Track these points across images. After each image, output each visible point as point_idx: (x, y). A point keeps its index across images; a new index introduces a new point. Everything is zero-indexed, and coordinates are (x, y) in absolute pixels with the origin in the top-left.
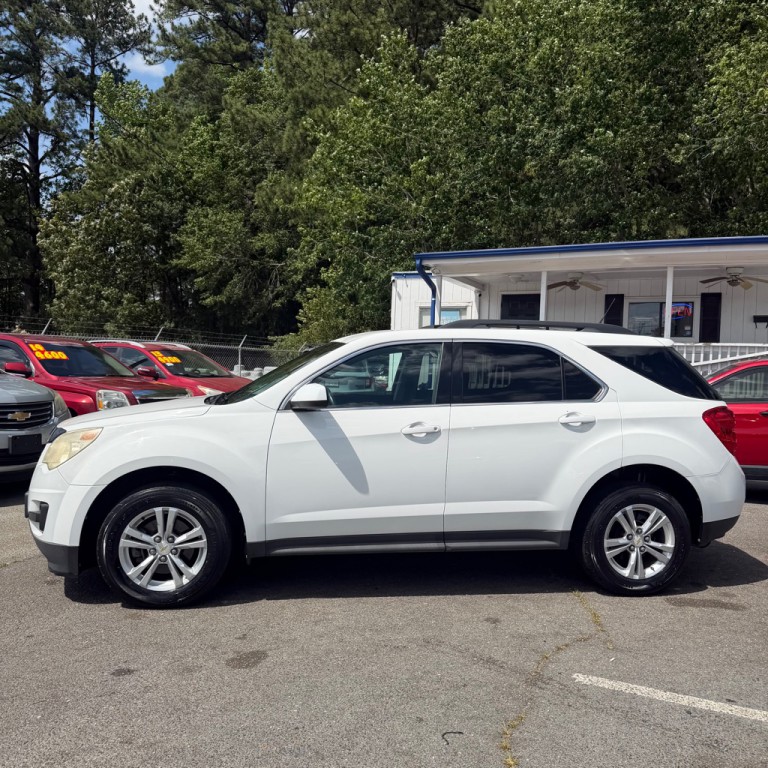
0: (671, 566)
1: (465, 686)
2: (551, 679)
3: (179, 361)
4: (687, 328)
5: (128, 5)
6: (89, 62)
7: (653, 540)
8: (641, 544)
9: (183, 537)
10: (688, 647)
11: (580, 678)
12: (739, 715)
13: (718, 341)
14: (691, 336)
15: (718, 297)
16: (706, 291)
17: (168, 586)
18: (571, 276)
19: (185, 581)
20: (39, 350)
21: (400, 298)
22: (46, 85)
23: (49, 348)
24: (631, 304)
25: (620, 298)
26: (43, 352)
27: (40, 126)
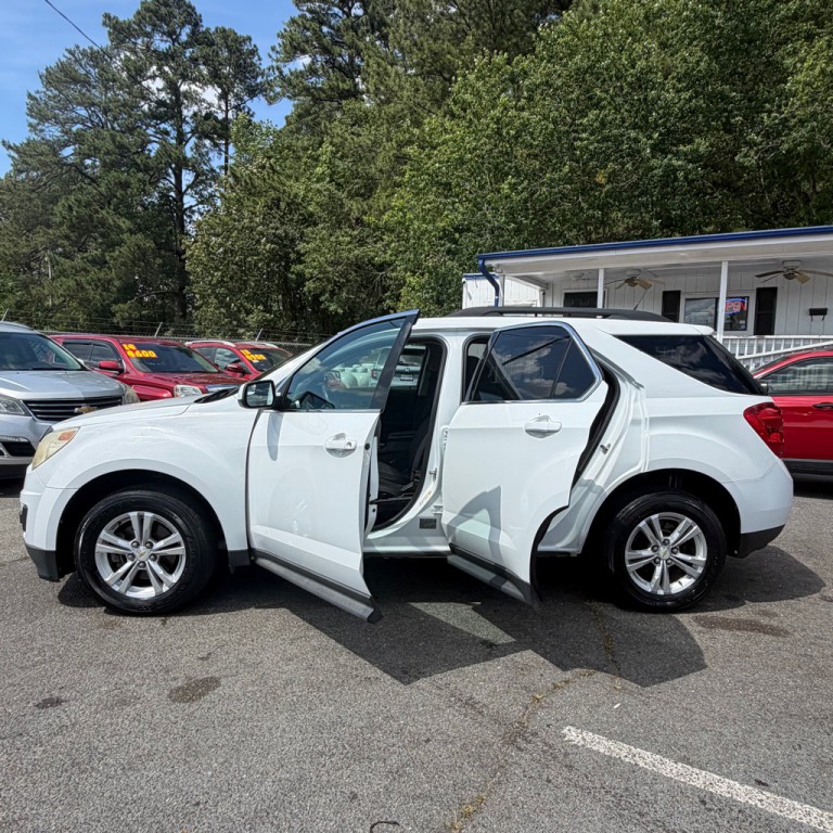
0: (701, 583)
1: (428, 741)
2: (535, 734)
3: (264, 358)
4: (742, 322)
5: (256, 58)
6: (224, 108)
7: (682, 552)
8: (667, 557)
9: (161, 544)
10: (713, 690)
11: (572, 734)
12: (771, 810)
13: (773, 334)
14: (745, 329)
15: (774, 291)
16: (762, 286)
17: (146, 593)
18: (628, 273)
19: (165, 589)
20: (131, 350)
21: (471, 298)
22: (187, 128)
23: (140, 348)
24: (687, 300)
25: (677, 294)
26: (134, 351)
27: (182, 164)
